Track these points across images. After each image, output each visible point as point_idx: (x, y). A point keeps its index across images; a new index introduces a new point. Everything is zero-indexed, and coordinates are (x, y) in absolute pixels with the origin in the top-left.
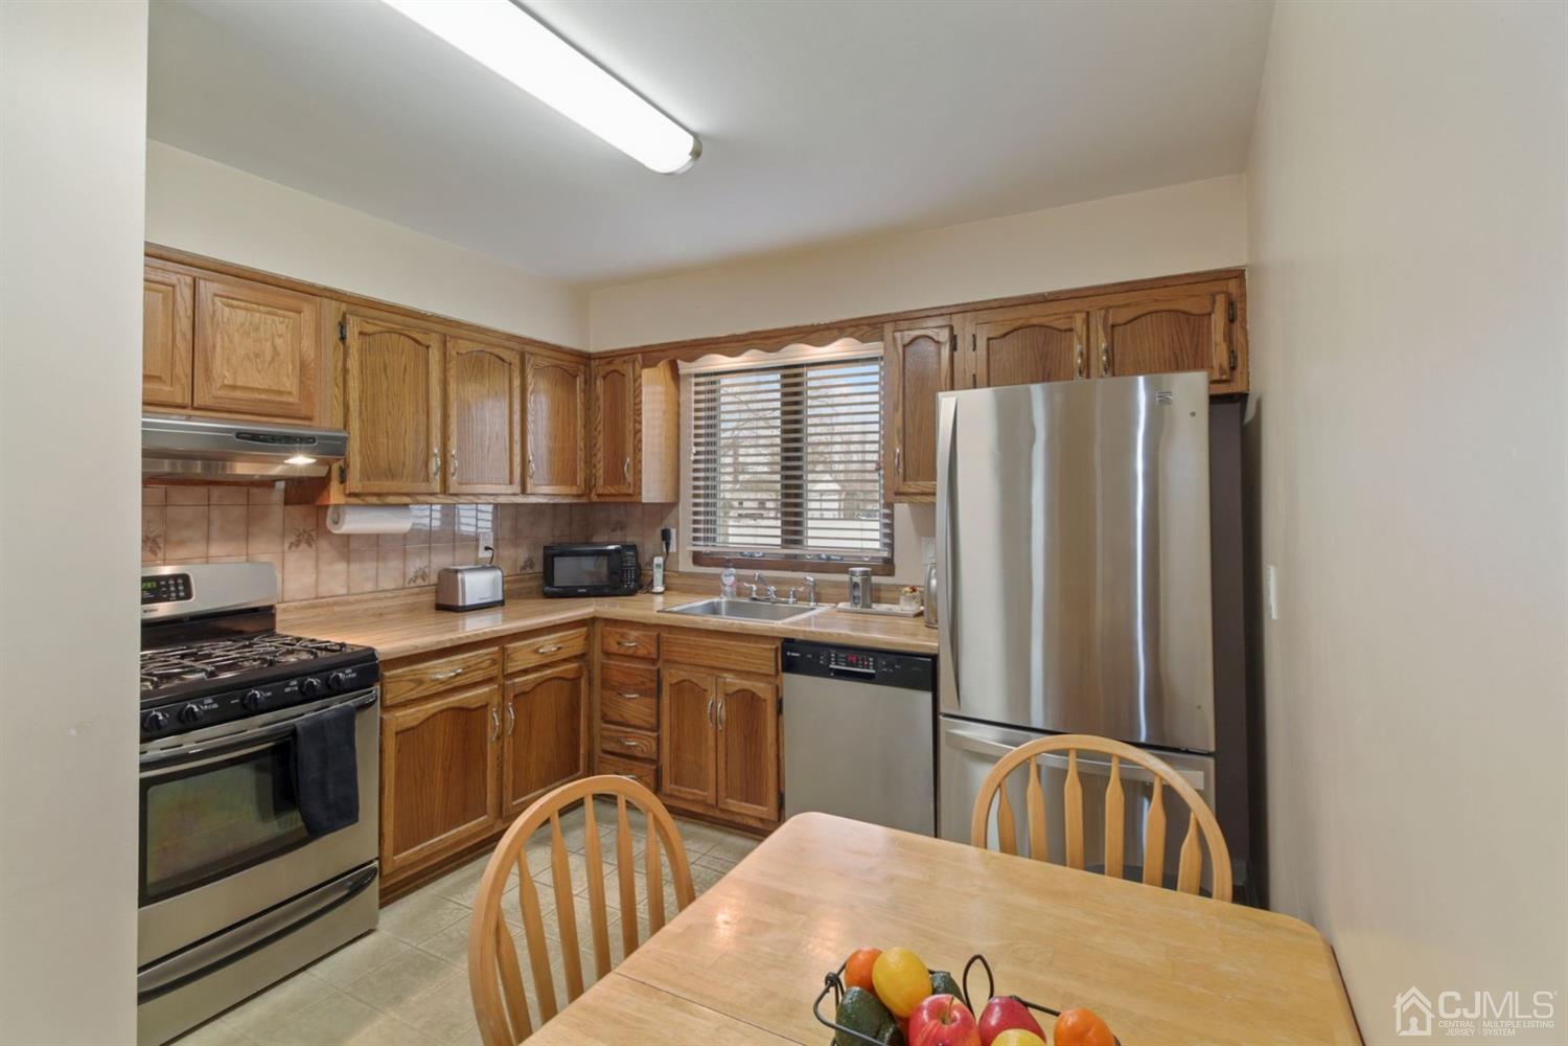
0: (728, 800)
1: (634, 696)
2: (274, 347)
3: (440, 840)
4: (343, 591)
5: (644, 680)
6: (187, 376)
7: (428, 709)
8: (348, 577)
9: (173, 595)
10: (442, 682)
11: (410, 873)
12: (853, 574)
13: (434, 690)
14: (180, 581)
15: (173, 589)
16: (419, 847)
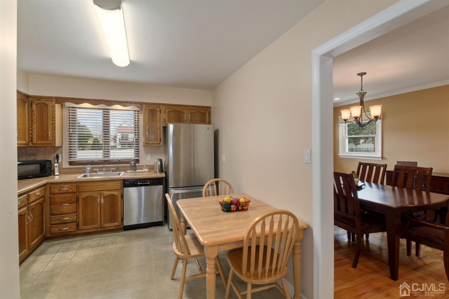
0: (105, 224)
1: (67, 204)
5: (71, 199)
12: (132, 163)
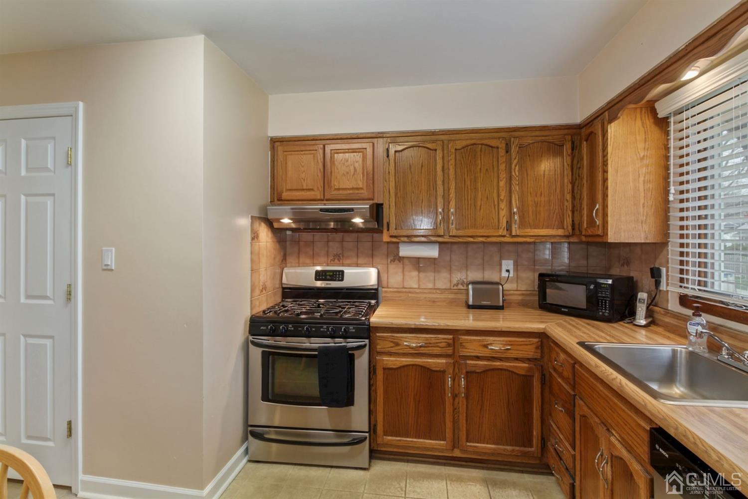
2: (355, 168)
3: (412, 441)
4: (416, 286)
5: (566, 399)
6: (321, 187)
7: (403, 361)
8: (419, 279)
9: (337, 279)
10: (412, 348)
11: (395, 450)
13: (406, 351)
14: (341, 273)
15: (338, 276)
16: (399, 438)
